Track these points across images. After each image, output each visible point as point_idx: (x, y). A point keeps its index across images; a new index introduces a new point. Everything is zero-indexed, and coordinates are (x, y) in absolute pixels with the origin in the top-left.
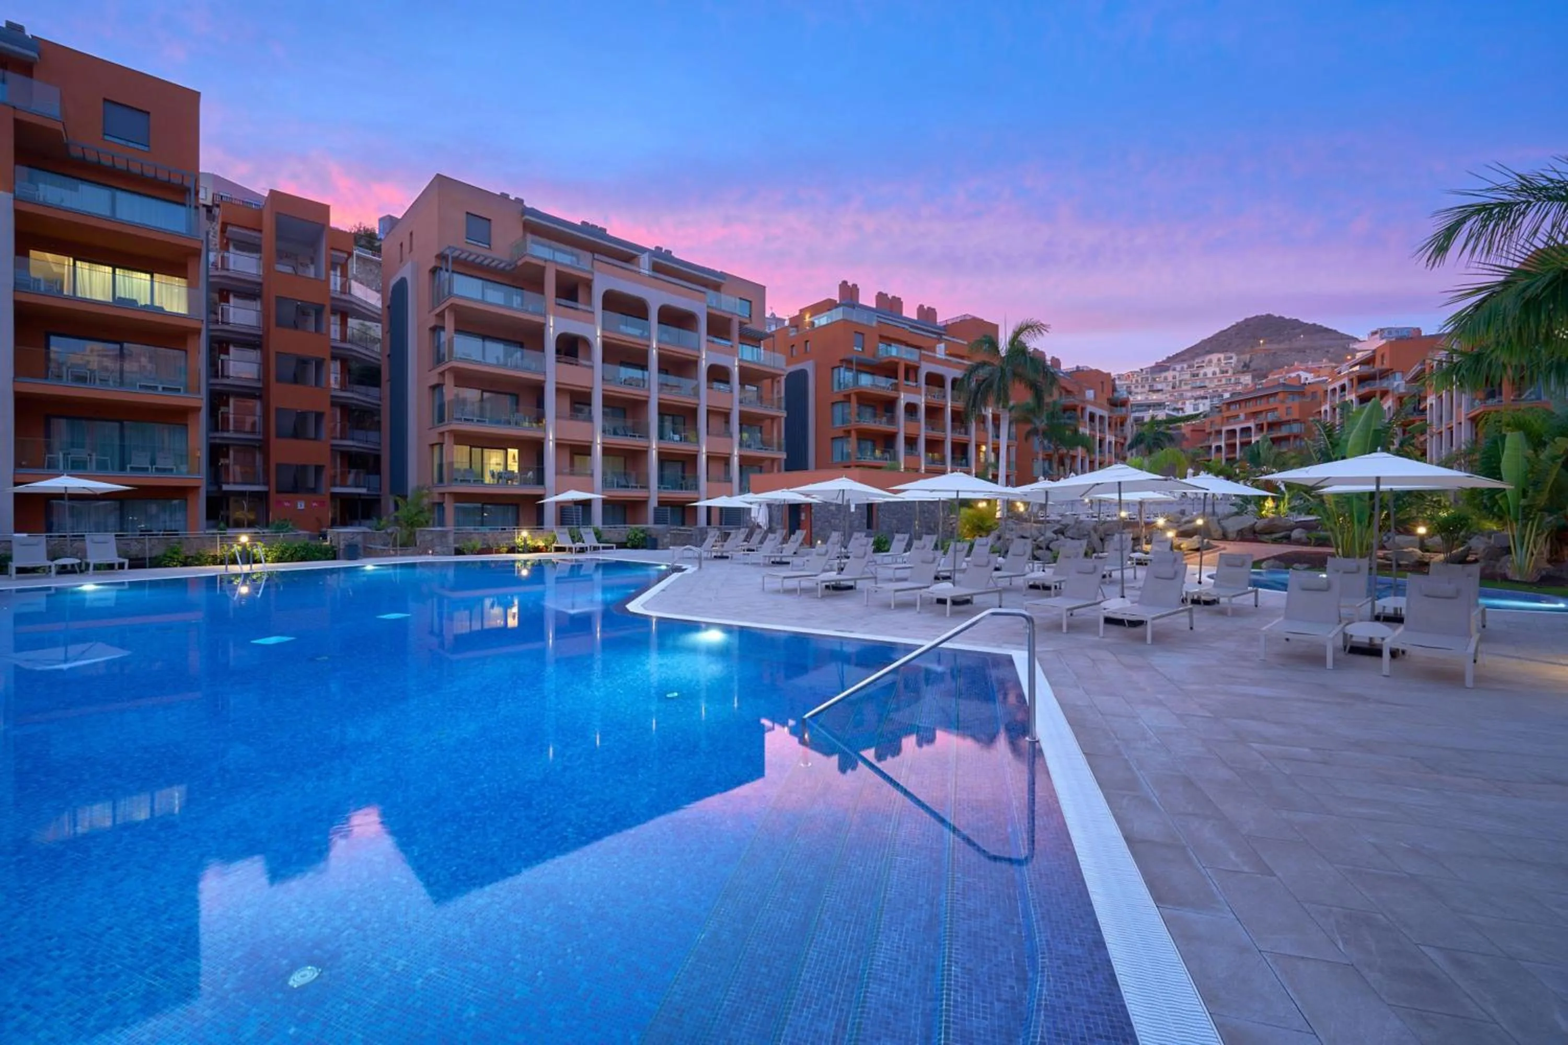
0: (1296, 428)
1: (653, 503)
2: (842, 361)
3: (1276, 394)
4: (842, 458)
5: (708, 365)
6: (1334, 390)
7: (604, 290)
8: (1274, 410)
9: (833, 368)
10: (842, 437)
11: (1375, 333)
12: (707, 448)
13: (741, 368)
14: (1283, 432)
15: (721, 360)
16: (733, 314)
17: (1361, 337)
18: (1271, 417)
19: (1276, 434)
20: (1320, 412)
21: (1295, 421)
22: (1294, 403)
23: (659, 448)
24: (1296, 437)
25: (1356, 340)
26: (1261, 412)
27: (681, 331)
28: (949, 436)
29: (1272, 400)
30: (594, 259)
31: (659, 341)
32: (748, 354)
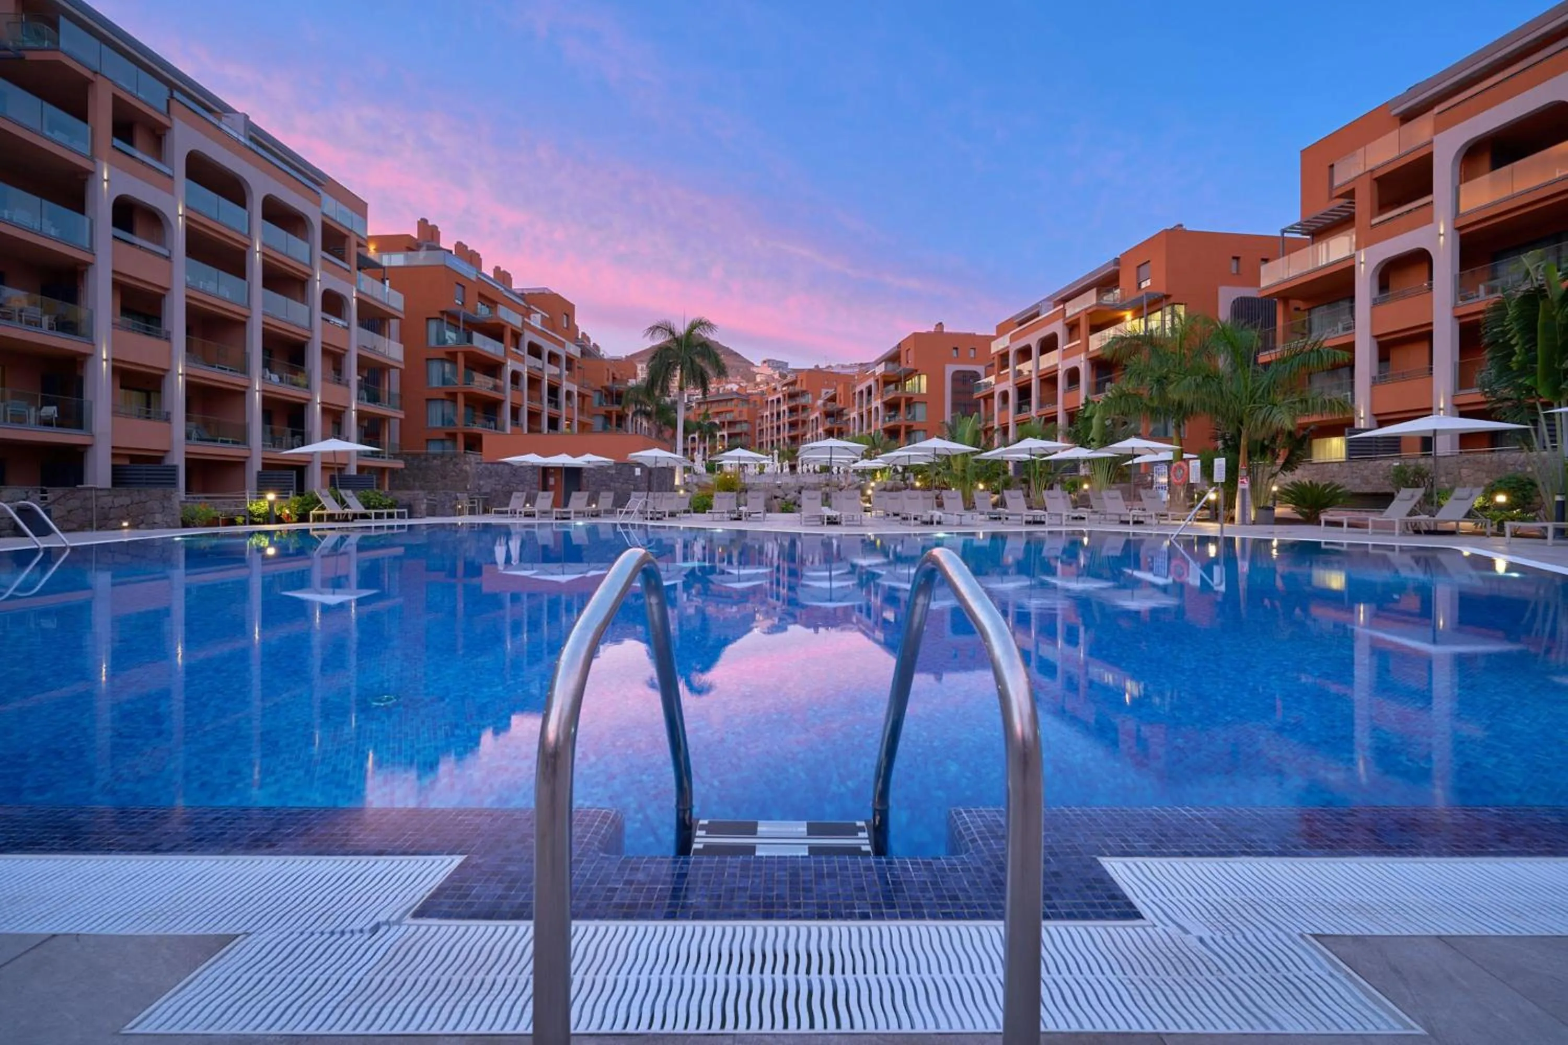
0: (745, 427)
1: (256, 465)
2: (442, 312)
3: (732, 400)
4: (443, 424)
5: (323, 289)
6: (773, 401)
7: (189, 150)
8: (731, 411)
9: (428, 319)
10: (443, 400)
11: (765, 362)
12: (322, 396)
13: (359, 300)
14: (737, 429)
15: (339, 286)
16: (351, 231)
17: (756, 364)
18: (729, 417)
19: (733, 431)
20: (762, 417)
21: (746, 421)
22: (745, 408)
23: (264, 391)
24: (746, 434)
25: (753, 364)
26: (722, 412)
27: (290, 236)
28: (546, 409)
29: (729, 404)
30: (172, 97)
31: (263, 244)
32: (368, 285)
